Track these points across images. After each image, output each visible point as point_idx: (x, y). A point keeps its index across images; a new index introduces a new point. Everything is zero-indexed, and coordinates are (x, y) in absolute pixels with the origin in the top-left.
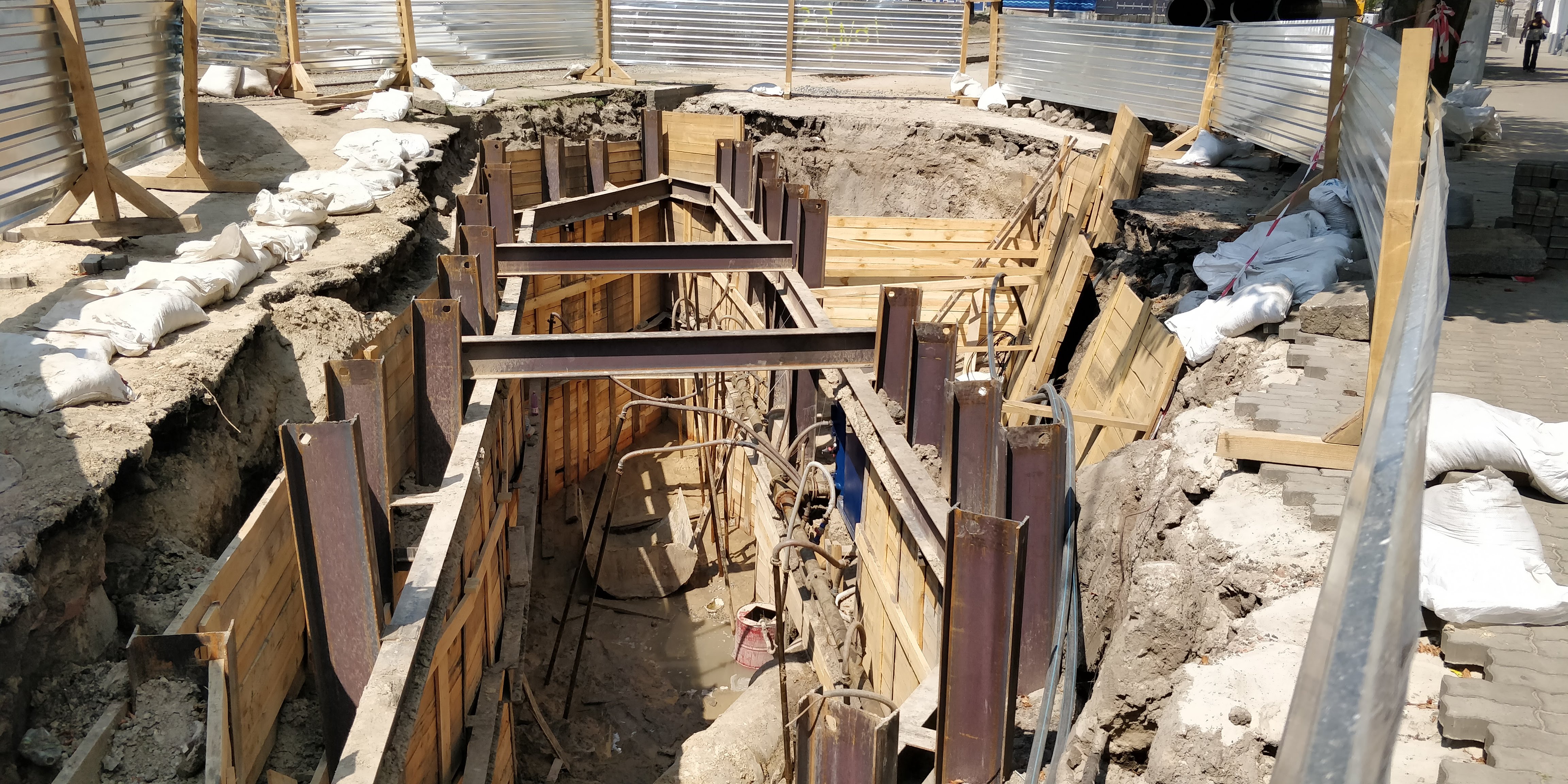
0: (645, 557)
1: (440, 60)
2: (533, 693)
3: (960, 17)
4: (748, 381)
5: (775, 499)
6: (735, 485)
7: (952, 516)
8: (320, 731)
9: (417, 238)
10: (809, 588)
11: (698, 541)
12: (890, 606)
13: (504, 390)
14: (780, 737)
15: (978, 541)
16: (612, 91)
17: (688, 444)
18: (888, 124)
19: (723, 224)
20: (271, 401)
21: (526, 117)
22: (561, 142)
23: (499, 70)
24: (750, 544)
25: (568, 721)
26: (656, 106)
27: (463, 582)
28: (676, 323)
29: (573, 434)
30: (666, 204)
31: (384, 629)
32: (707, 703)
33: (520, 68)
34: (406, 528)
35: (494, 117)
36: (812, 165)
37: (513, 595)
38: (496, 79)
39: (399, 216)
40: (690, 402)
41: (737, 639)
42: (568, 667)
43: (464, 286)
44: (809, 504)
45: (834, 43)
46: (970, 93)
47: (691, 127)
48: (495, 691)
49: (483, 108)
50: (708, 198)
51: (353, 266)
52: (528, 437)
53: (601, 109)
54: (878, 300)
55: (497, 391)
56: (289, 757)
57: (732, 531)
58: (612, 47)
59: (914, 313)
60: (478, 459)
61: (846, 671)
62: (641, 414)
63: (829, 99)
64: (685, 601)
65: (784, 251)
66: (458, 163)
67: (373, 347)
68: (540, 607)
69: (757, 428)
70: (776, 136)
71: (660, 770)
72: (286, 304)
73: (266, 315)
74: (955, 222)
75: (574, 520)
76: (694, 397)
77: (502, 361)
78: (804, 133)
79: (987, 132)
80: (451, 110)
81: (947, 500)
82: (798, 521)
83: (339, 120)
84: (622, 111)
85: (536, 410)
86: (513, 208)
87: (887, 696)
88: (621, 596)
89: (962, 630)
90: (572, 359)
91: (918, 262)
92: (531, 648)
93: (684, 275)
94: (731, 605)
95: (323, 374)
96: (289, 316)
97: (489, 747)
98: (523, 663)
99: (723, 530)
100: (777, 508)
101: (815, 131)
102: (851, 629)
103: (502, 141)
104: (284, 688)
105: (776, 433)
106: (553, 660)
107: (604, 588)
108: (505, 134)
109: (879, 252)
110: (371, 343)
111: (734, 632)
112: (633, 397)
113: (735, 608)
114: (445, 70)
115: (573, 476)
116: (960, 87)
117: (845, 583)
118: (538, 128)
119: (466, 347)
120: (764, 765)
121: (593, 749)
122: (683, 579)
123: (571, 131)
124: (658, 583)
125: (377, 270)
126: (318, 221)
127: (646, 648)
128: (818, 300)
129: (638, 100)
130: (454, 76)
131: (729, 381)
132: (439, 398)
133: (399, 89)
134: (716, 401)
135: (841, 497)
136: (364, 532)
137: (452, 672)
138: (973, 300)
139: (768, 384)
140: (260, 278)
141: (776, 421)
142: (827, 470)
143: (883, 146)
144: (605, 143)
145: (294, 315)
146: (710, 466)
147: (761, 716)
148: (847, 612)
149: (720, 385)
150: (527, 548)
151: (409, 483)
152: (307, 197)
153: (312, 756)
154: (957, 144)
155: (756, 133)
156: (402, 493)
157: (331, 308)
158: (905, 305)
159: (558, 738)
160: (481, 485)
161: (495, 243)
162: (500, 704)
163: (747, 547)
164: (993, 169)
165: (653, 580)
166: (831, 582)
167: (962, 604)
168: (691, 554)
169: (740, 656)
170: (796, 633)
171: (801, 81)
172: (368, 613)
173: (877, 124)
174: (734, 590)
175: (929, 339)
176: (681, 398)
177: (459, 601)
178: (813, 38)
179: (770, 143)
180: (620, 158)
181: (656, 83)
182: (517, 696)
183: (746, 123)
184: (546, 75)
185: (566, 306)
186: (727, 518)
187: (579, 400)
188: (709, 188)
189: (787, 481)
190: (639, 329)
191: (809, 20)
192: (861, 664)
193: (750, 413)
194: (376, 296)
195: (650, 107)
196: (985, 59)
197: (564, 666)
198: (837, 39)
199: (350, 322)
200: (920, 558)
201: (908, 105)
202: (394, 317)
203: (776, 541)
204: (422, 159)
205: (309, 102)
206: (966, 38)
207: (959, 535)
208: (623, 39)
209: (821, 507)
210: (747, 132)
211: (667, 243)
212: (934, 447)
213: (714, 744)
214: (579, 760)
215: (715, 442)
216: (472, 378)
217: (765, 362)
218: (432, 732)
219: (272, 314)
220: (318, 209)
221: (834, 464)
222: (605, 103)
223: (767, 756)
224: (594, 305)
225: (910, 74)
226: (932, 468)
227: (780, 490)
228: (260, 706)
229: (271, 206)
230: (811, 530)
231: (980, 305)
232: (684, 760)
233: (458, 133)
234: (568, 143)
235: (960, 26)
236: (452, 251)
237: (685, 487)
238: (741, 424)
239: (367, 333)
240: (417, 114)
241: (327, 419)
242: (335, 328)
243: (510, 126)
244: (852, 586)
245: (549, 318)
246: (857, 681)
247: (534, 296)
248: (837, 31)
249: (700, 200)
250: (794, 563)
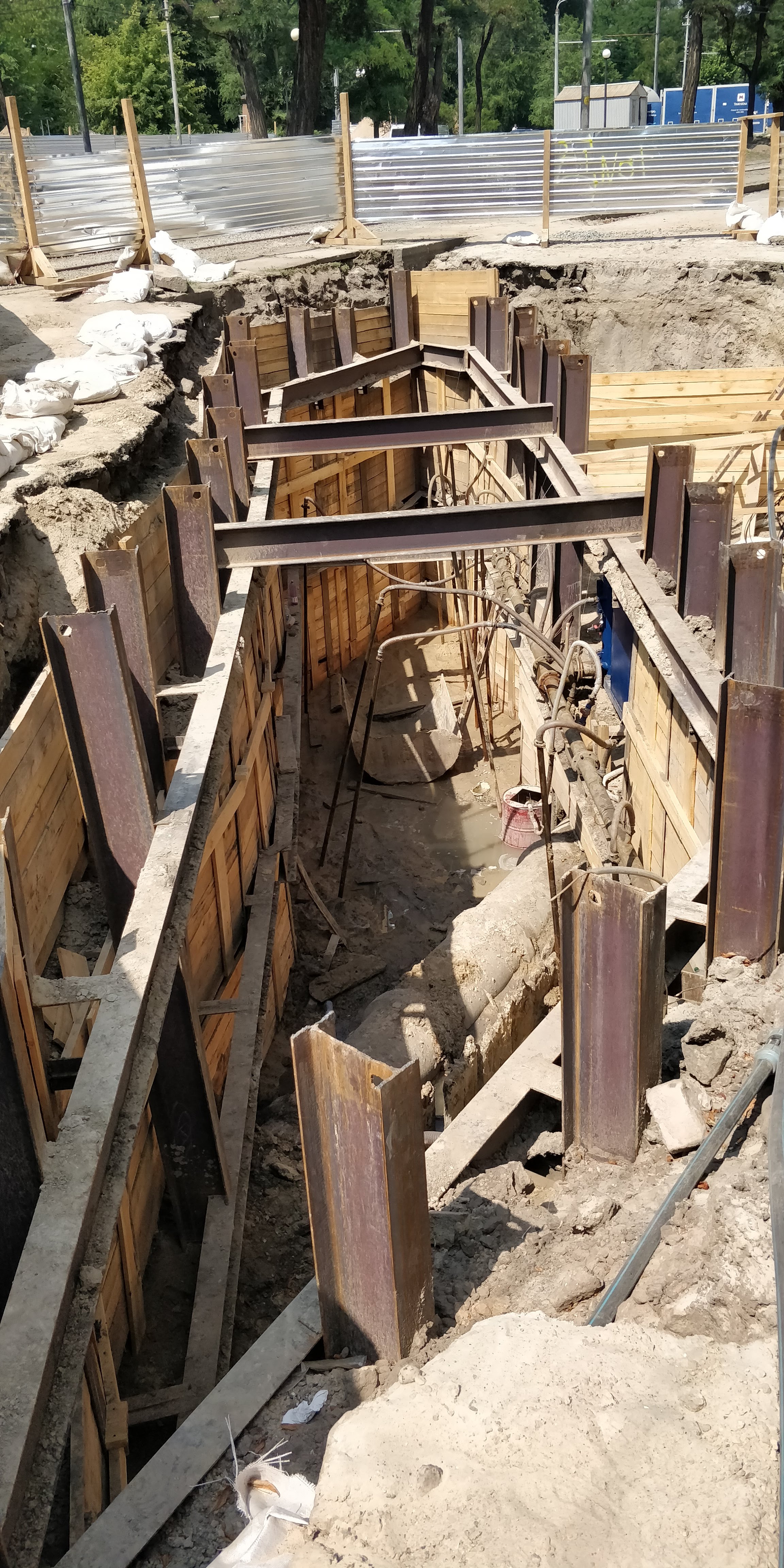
0: (410, 743)
1: (178, 234)
2: (309, 874)
3: (736, 138)
4: (508, 559)
5: (539, 682)
6: (497, 669)
7: (725, 687)
8: (104, 911)
9: (164, 423)
10: (575, 769)
11: (462, 726)
12: (660, 784)
13: (260, 578)
14: (549, 914)
15: (753, 713)
16: (358, 254)
17: (449, 628)
18: (656, 267)
19: (479, 390)
20: (32, 596)
21: (269, 289)
22: (307, 313)
23: (240, 240)
24: (515, 728)
25: (343, 900)
26: (404, 266)
27: (233, 770)
28: (433, 502)
29: (333, 623)
30: (417, 373)
31: (157, 814)
32: (476, 882)
33: (262, 235)
34: (174, 718)
35: (236, 291)
36: (574, 319)
37: (283, 781)
38: (237, 249)
39: (144, 401)
40: (449, 585)
41: (504, 821)
42: (341, 849)
43: (214, 471)
44: (574, 685)
45: (595, 179)
46: (749, 226)
47: (441, 287)
48: (270, 871)
49: (225, 282)
50: (462, 362)
51: (102, 455)
52: (289, 627)
53: (346, 274)
54: (646, 463)
55: (253, 579)
56: (76, 936)
57: (496, 716)
58: (355, 205)
59: (686, 473)
60: (239, 648)
61: (615, 849)
62: (401, 600)
63: (591, 244)
64: (451, 785)
65: (543, 415)
66: (203, 343)
67: (128, 538)
68: (310, 793)
69: (519, 609)
70: (534, 289)
71: (433, 945)
72: (39, 497)
73: (20, 509)
74: (732, 372)
75: (339, 709)
76: (453, 580)
77: (256, 548)
78: (564, 284)
79: (767, 269)
80: (192, 286)
81: (721, 672)
82: (563, 702)
83: (81, 305)
84: (369, 274)
85: (295, 600)
86: (260, 388)
87: (657, 872)
88: (389, 781)
89: (735, 805)
90: (325, 543)
91: (691, 419)
92: (304, 832)
93: (440, 448)
94: (497, 788)
95: (81, 567)
96: (43, 509)
97: (268, 924)
98: (296, 846)
99: (487, 716)
100: (541, 691)
101: (576, 281)
102: (619, 808)
103: (246, 316)
104: (67, 872)
105: (538, 613)
106: (326, 843)
107: (371, 774)
108: (249, 309)
109: (648, 410)
110: (126, 533)
111: (501, 815)
112: (391, 582)
113: (501, 792)
114: (184, 244)
115: (336, 665)
116: (736, 219)
117: (612, 763)
118: (282, 300)
119: (220, 536)
120: (534, 940)
121: (368, 926)
122: (449, 764)
123: (316, 301)
124: (424, 769)
125: (126, 457)
126: (65, 410)
127: (415, 830)
128: (582, 466)
129: (385, 260)
130: (195, 250)
131: (488, 561)
132: (197, 588)
133: (139, 268)
134: (476, 582)
135: (608, 677)
136: (130, 722)
137: (228, 855)
138: (753, 458)
139: (530, 561)
140: (12, 471)
141: (538, 601)
142: (593, 649)
143: (651, 292)
144: (352, 311)
145: (47, 507)
146: (471, 651)
147: (529, 893)
148: (615, 792)
149: (479, 566)
150: (295, 737)
151: (174, 674)
152: (52, 386)
153: (99, 935)
154: (734, 285)
155: (512, 287)
156: (169, 684)
157: (84, 499)
158: (676, 465)
159: (334, 916)
160: (244, 675)
161: (244, 425)
162: (276, 884)
163: (511, 732)
164: (774, 310)
165: (418, 765)
166: (598, 762)
167: (736, 778)
168: (456, 740)
169: (507, 838)
170: (563, 814)
171: (559, 226)
172: (141, 799)
173: (644, 267)
174: (500, 774)
175: (701, 500)
176: (440, 581)
177: (231, 786)
178: (572, 175)
179: (527, 297)
180: (369, 326)
181: (403, 241)
182: (292, 876)
183: (501, 277)
184: (288, 242)
185: (319, 489)
186: (490, 703)
187: (337, 588)
188: (463, 352)
189: (551, 662)
190: (394, 509)
191: (567, 155)
192: (630, 843)
193: (511, 593)
194: (127, 485)
195: (398, 268)
196: (765, 187)
197: (336, 849)
198: (599, 176)
199: (103, 513)
200: (691, 734)
201: (678, 244)
202: (146, 506)
203: (541, 723)
204: (166, 340)
205: (50, 288)
206: (743, 163)
207: (732, 707)
208: (367, 195)
209: (587, 687)
210: (501, 287)
211: (421, 414)
212: (707, 618)
213: (484, 920)
214: (355, 936)
215: (476, 624)
216: (228, 567)
217: (524, 537)
218: (212, 910)
219: (27, 508)
220: (64, 397)
221: (601, 643)
222: (351, 267)
223: (536, 931)
224: (348, 487)
225: (680, 210)
226: (706, 640)
227: (544, 671)
228: (46, 889)
229: (17, 397)
230: (577, 712)
231: (759, 463)
232: (455, 935)
233: (201, 310)
234: (314, 314)
235: (736, 149)
236: (200, 435)
237: (447, 673)
238: (502, 605)
239: (121, 523)
240: (158, 293)
241: (88, 611)
242: (88, 518)
243: (254, 300)
244: (620, 766)
245: (303, 503)
246: (626, 858)
247: (287, 481)
248: (599, 165)
249: (455, 366)
250: (559, 745)
